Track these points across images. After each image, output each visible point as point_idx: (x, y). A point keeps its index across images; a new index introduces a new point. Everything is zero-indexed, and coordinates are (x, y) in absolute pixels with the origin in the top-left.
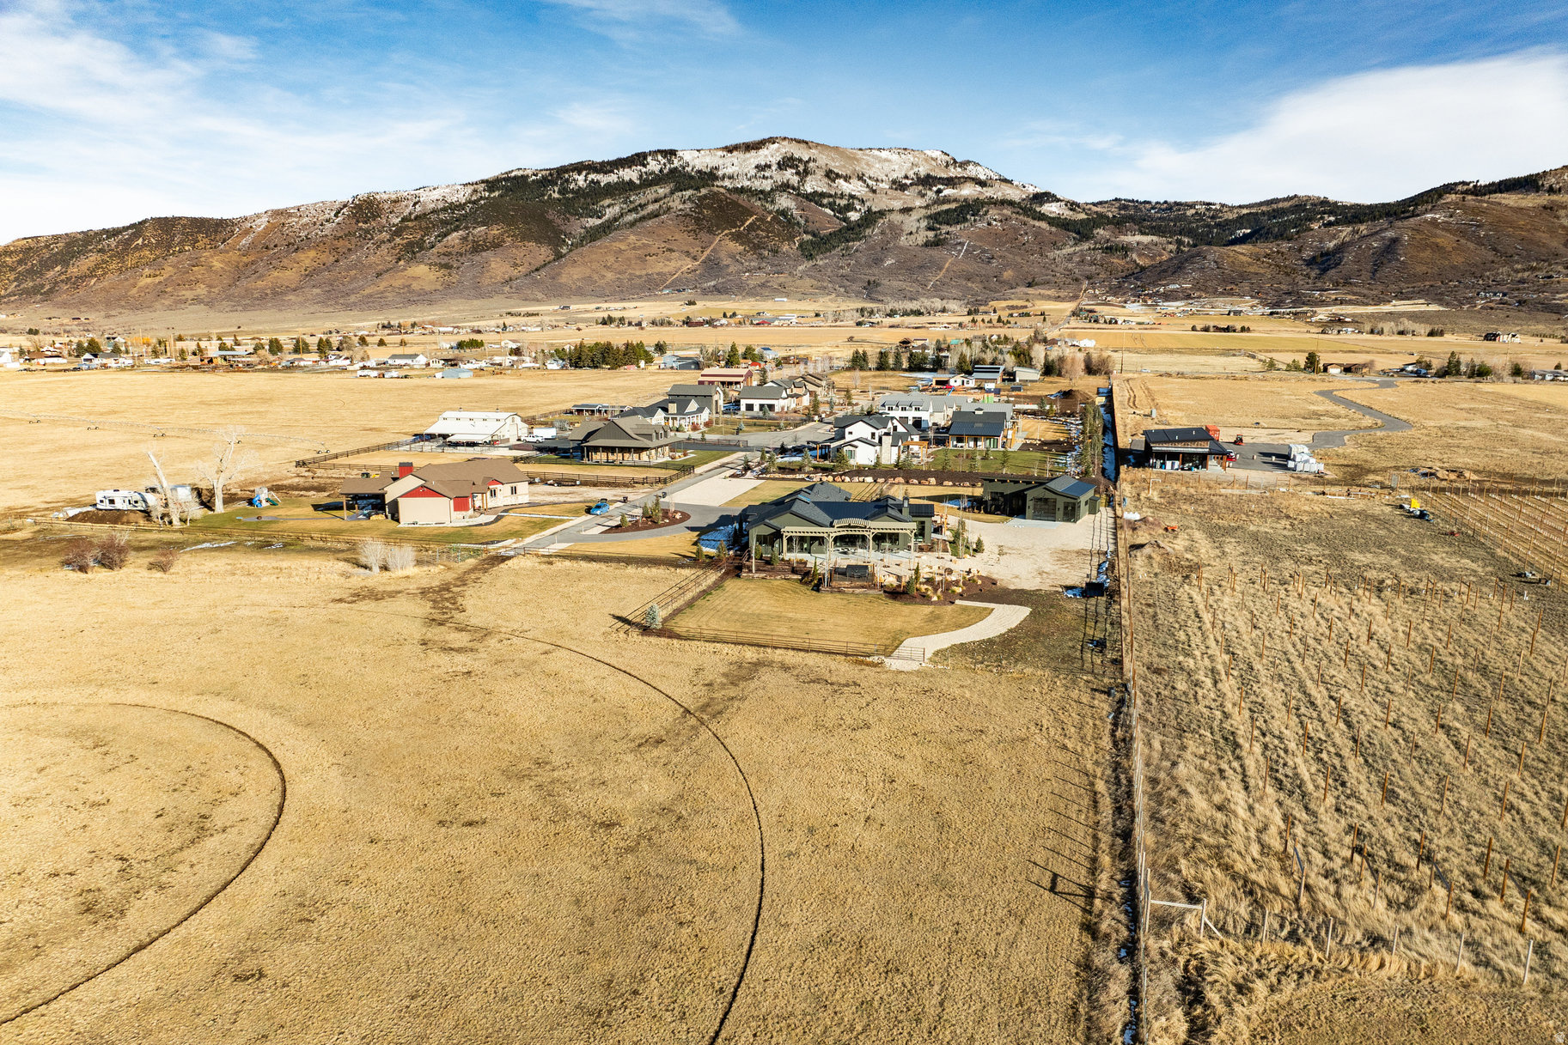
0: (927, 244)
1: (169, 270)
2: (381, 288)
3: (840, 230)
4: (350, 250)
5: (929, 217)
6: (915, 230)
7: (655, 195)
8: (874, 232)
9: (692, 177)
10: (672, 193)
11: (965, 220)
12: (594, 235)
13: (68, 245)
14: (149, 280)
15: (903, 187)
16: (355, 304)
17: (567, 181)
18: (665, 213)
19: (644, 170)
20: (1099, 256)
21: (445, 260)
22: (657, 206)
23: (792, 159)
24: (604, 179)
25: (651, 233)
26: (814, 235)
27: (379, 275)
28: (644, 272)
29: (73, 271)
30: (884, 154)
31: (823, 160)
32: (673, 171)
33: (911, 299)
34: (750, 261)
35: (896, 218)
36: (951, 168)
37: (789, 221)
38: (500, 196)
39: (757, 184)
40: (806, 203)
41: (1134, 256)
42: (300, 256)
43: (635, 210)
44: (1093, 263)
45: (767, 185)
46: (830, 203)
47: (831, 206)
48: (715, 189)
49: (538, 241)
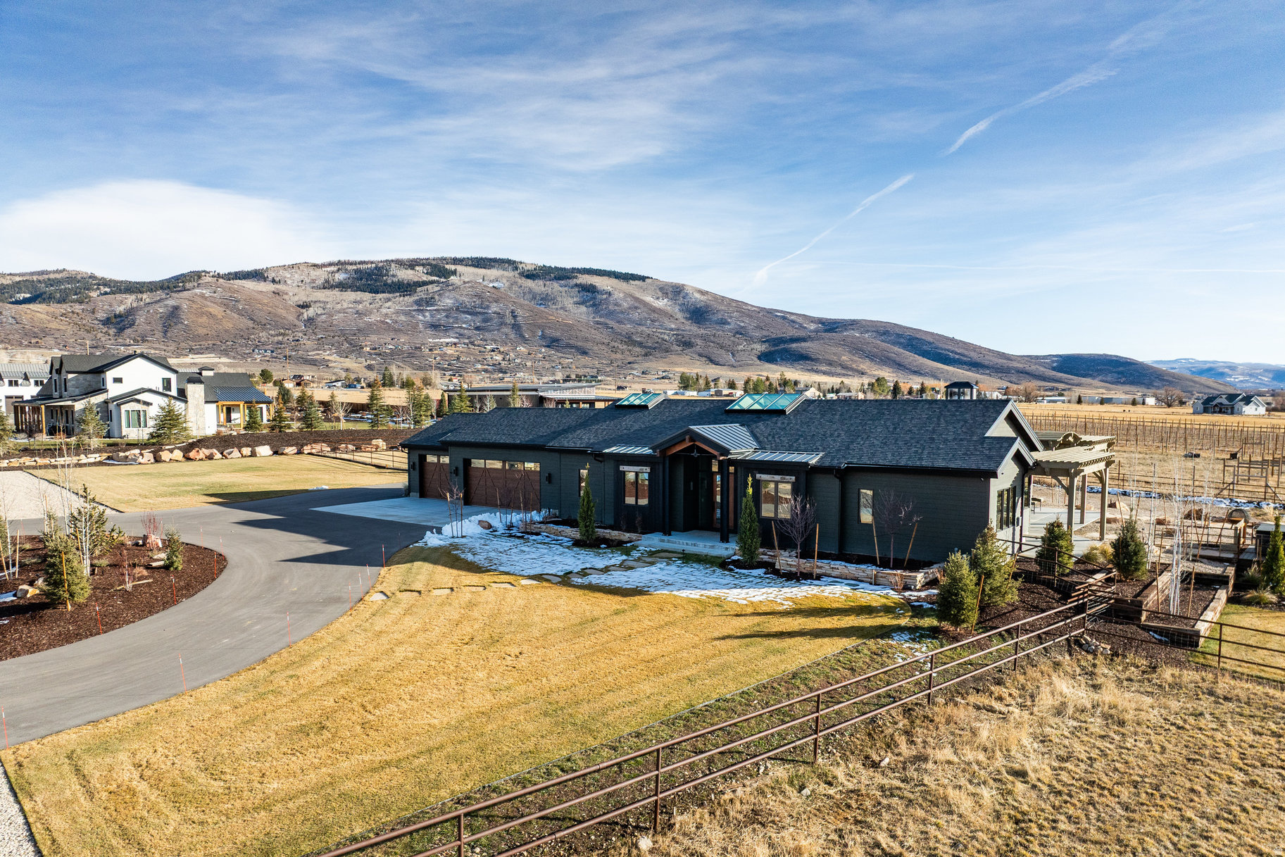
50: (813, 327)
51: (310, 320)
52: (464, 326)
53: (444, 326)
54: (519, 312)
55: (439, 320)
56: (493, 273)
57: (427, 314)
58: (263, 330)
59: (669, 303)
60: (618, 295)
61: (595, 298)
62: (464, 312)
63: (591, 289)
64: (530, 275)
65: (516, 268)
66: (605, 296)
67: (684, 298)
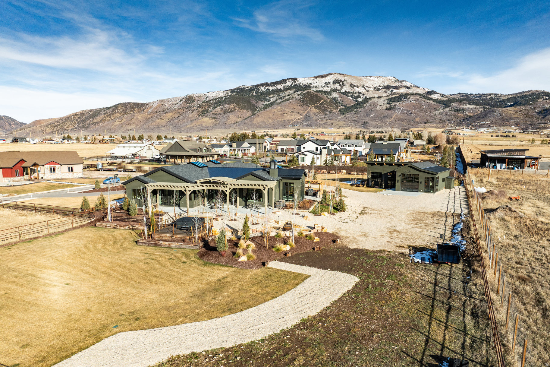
0: (387, 109)
1: (124, 120)
2: (192, 125)
3: (355, 105)
4: (183, 113)
5: (388, 100)
6: (382, 104)
7: (288, 93)
8: (367, 105)
9: (302, 87)
10: (294, 92)
11: (401, 100)
12: (266, 107)
13: (95, 112)
14: (118, 123)
15: (378, 90)
16: (183, 131)
17: (258, 89)
18: (291, 99)
19: (285, 85)
20: (453, 113)
21: (215, 116)
22: (289, 97)
23: (338, 80)
24: (271, 88)
25: (286, 106)
26: (345, 106)
27: (192, 121)
28: (283, 120)
29: (95, 120)
30: (372, 78)
31: (349, 80)
32: (296, 85)
33: (380, 128)
34: (321, 115)
35: (376, 100)
36: (397, 83)
37: (336, 102)
38: (235, 94)
39: (325, 89)
40: (342, 95)
41: (467, 113)
42: (167, 115)
43: (281, 98)
44: (450, 115)
45: (328, 89)
46: (351, 95)
47: (352, 96)
48: (310, 91)
49: (247, 109)
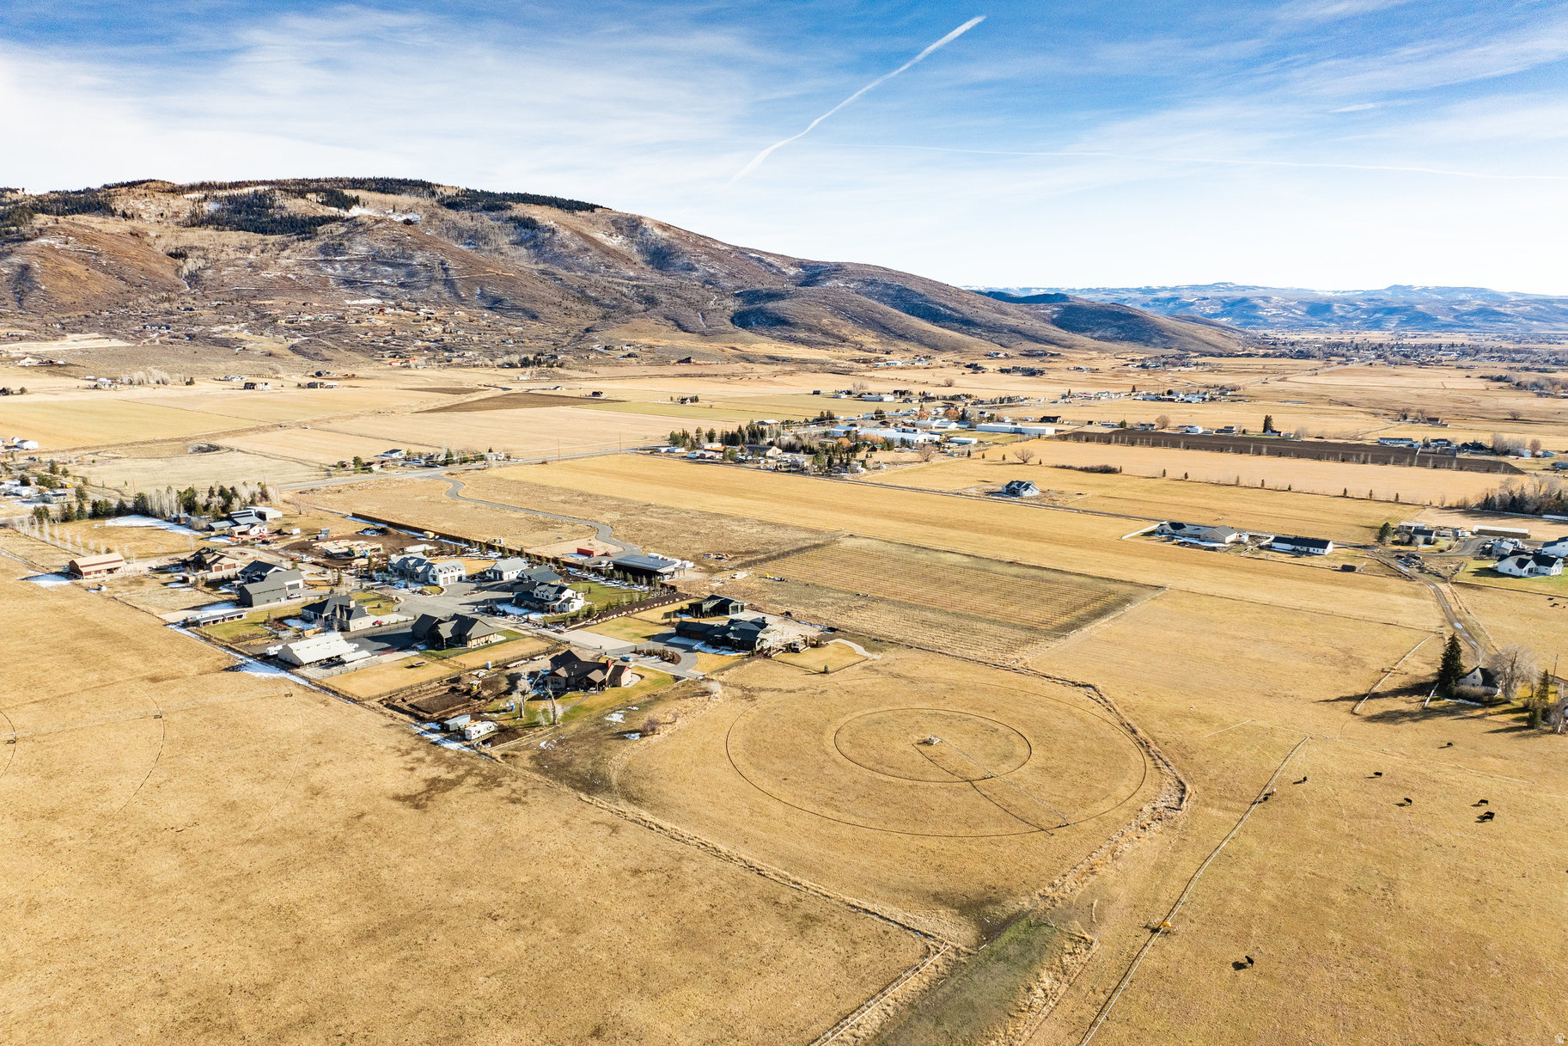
50: (792, 271)
51: (194, 278)
52: (385, 281)
53: (361, 283)
54: (450, 263)
55: (353, 273)
56: (405, 200)
57: (337, 266)
58: (141, 293)
59: (625, 242)
60: (563, 234)
61: (535, 237)
62: (384, 264)
63: (528, 224)
64: (452, 204)
65: (433, 194)
66: (547, 235)
67: (642, 234)
